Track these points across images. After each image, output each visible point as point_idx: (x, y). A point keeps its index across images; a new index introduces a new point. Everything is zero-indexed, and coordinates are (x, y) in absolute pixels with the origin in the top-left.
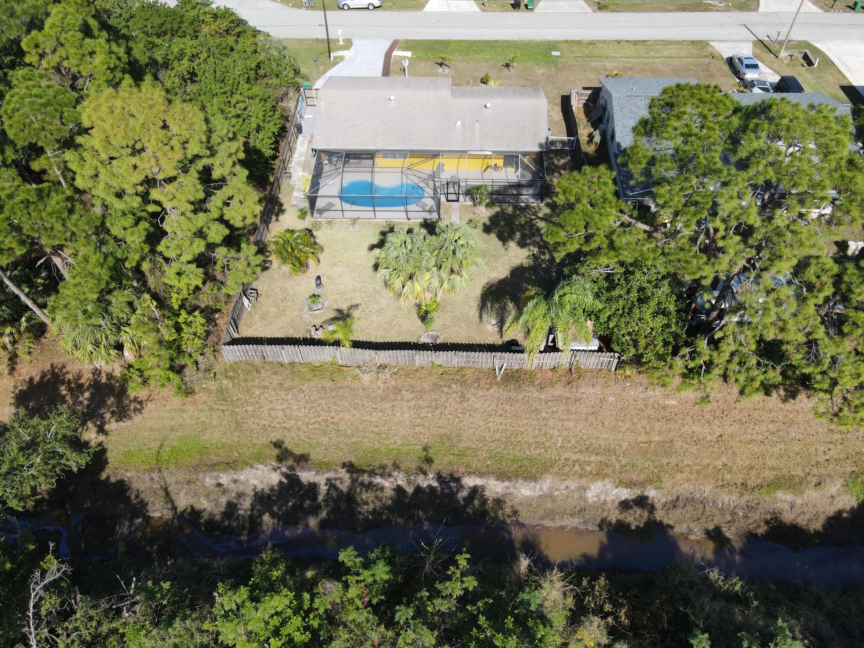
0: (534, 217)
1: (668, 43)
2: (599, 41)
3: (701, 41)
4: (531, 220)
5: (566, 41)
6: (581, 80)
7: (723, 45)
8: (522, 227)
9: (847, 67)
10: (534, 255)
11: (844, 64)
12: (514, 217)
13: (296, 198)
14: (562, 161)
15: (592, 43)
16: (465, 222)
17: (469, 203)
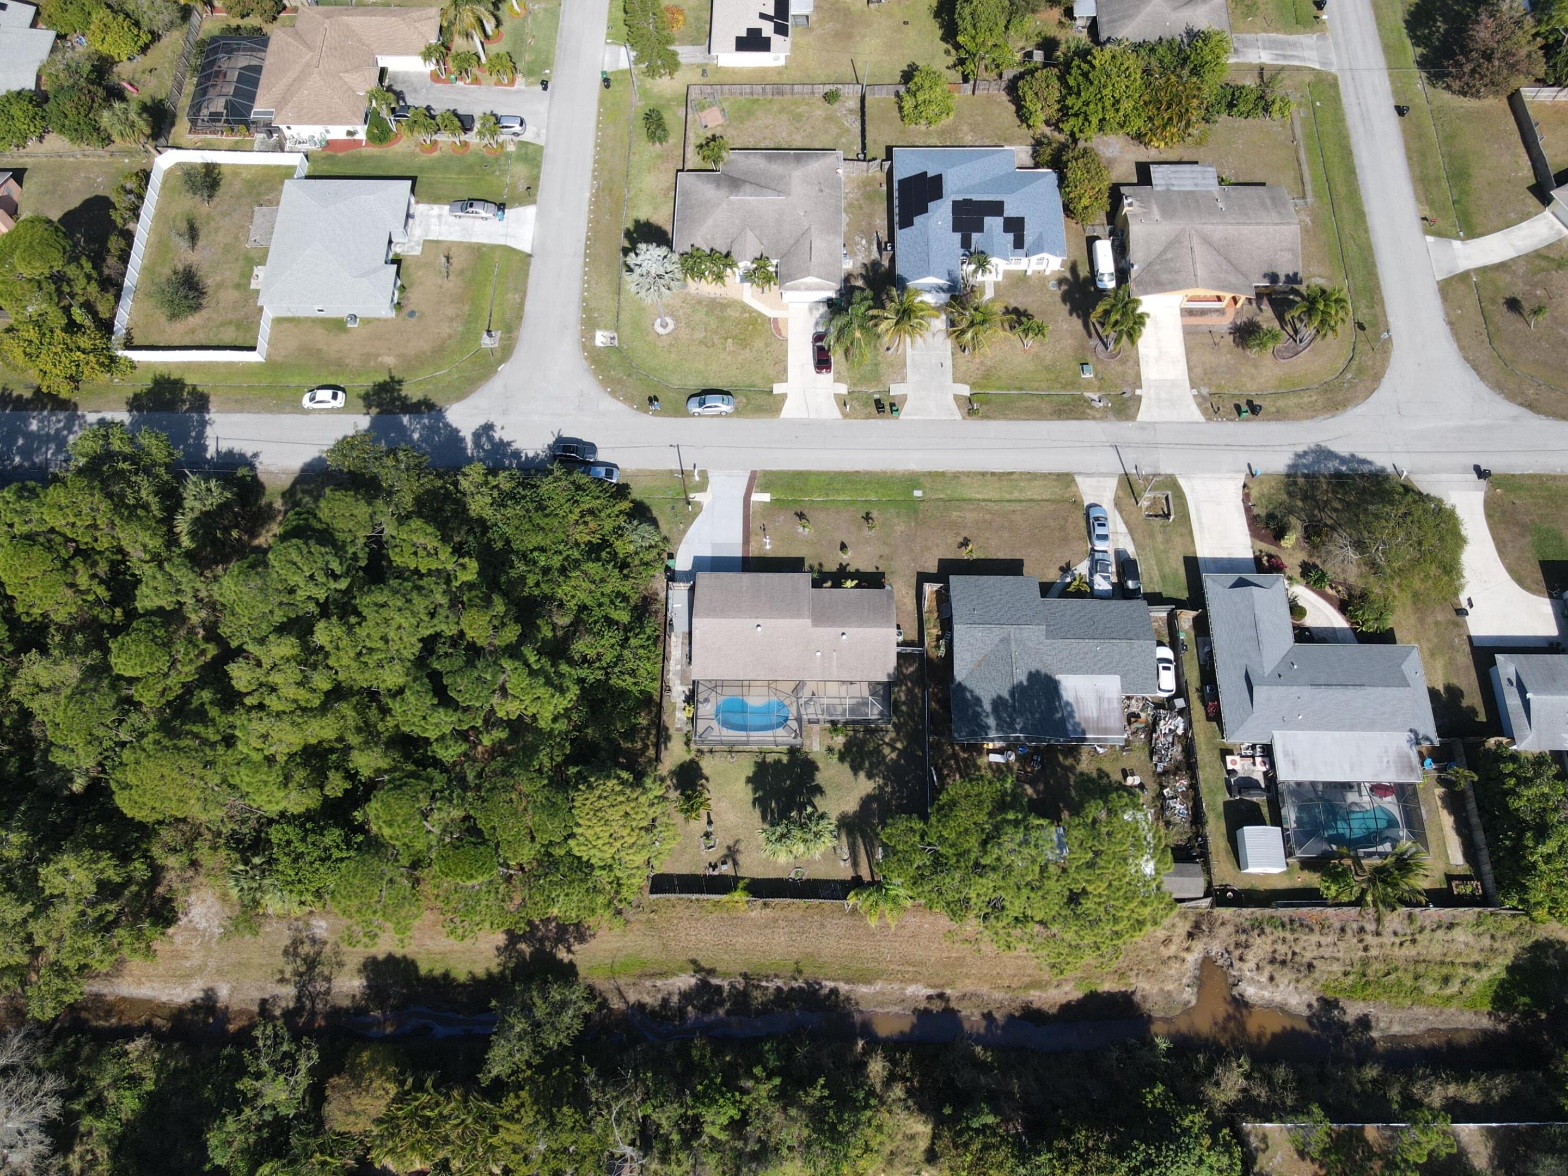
0: (882, 742)
1: (1032, 476)
2: (963, 473)
3: (1067, 474)
4: (879, 745)
5: (930, 473)
6: (938, 546)
7: (1088, 480)
8: (871, 753)
9: (1200, 523)
10: (879, 787)
11: (1199, 518)
12: (864, 742)
13: (679, 719)
14: (911, 669)
15: (956, 476)
16: (824, 748)
17: (828, 725)
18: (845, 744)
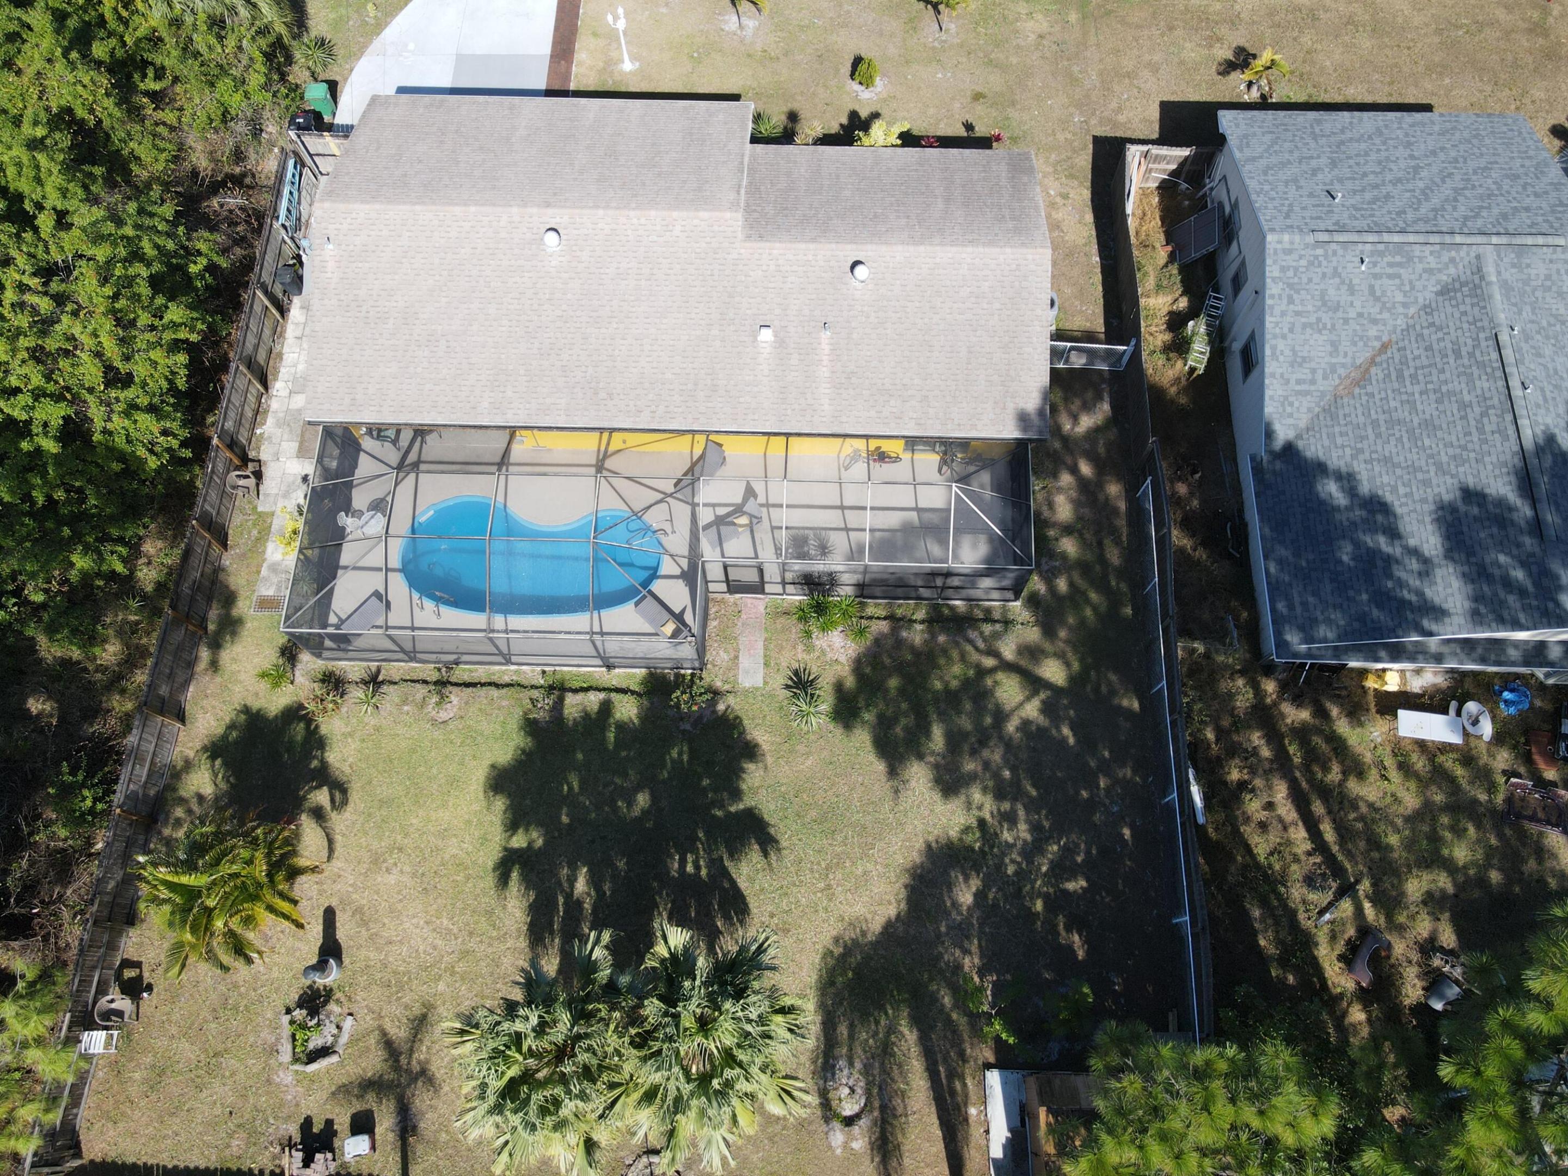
0: (989, 662)
4: (982, 672)
6: (1154, 68)
8: (951, 698)
10: (982, 823)
12: (926, 660)
13: (274, 568)
14: (1087, 422)
16: (780, 680)
17: (796, 598)
18: (858, 665)
